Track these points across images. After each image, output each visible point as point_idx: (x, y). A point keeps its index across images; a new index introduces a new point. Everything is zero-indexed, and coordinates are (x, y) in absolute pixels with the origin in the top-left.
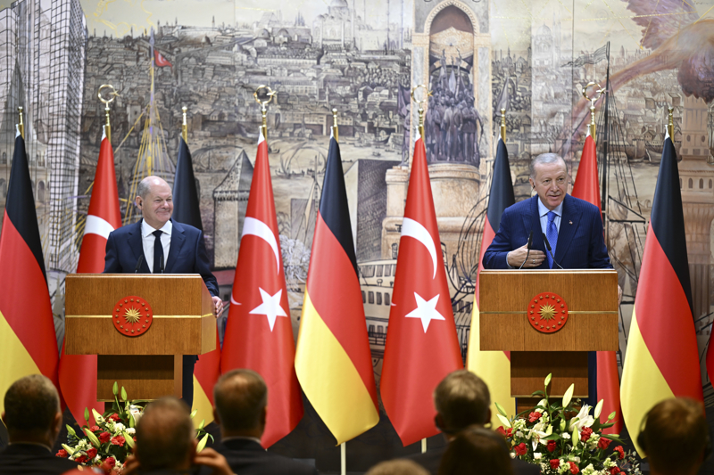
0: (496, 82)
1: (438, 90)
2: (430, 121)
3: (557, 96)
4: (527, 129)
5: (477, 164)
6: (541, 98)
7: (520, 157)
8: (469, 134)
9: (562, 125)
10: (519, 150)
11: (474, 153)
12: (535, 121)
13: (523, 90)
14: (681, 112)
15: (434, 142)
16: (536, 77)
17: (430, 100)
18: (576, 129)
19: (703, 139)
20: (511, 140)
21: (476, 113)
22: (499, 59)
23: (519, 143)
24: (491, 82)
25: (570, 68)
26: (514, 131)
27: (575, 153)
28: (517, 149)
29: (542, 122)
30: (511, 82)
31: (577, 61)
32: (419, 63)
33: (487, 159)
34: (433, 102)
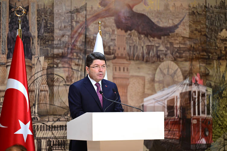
0: (39, 19)
1: (13, 22)
2: (10, 37)
3: (65, 27)
4: (52, 42)
5: (31, 59)
6: (58, 27)
7: (50, 55)
8: (27, 44)
9: (67, 41)
10: (49, 52)
11: (29, 53)
12: (56, 38)
13: (50, 24)
15: (11, 47)
16: (56, 18)
17: (9, 27)
18: (73, 43)
19: (124, 49)
20: (45, 47)
21: (30, 34)
22: (40, 8)
23: (49, 48)
24: (36, 19)
25: (70, 14)
26: (47, 43)
27: (73, 54)
28: (48, 51)
29: (59, 39)
30: (45, 19)
31: (73, 11)
32: (4, 9)
33: (35, 56)
34: (11, 28)
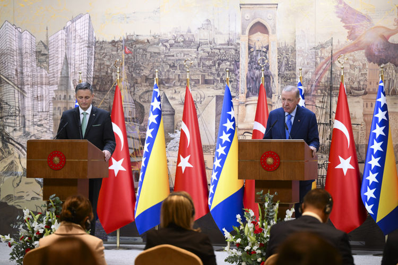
0: (279, 57)
1: (253, 62)
2: (249, 77)
3: (308, 64)
4: (294, 80)
5: (271, 97)
6: (300, 64)
8: (267, 82)
9: (310, 78)
11: (269, 92)
12: (298, 76)
13: (292, 61)
14: (367, 71)
15: (251, 86)
16: (298, 55)
17: (249, 67)
18: (317, 80)
21: (270, 72)
22: (281, 47)
24: (277, 57)
25: (314, 50)
26: (288, 81)
27: (317, 91)
30: (286, 57)
31: (317, 47)
32: (243, 49)
33: (276, 94)
34: (250, 67)
